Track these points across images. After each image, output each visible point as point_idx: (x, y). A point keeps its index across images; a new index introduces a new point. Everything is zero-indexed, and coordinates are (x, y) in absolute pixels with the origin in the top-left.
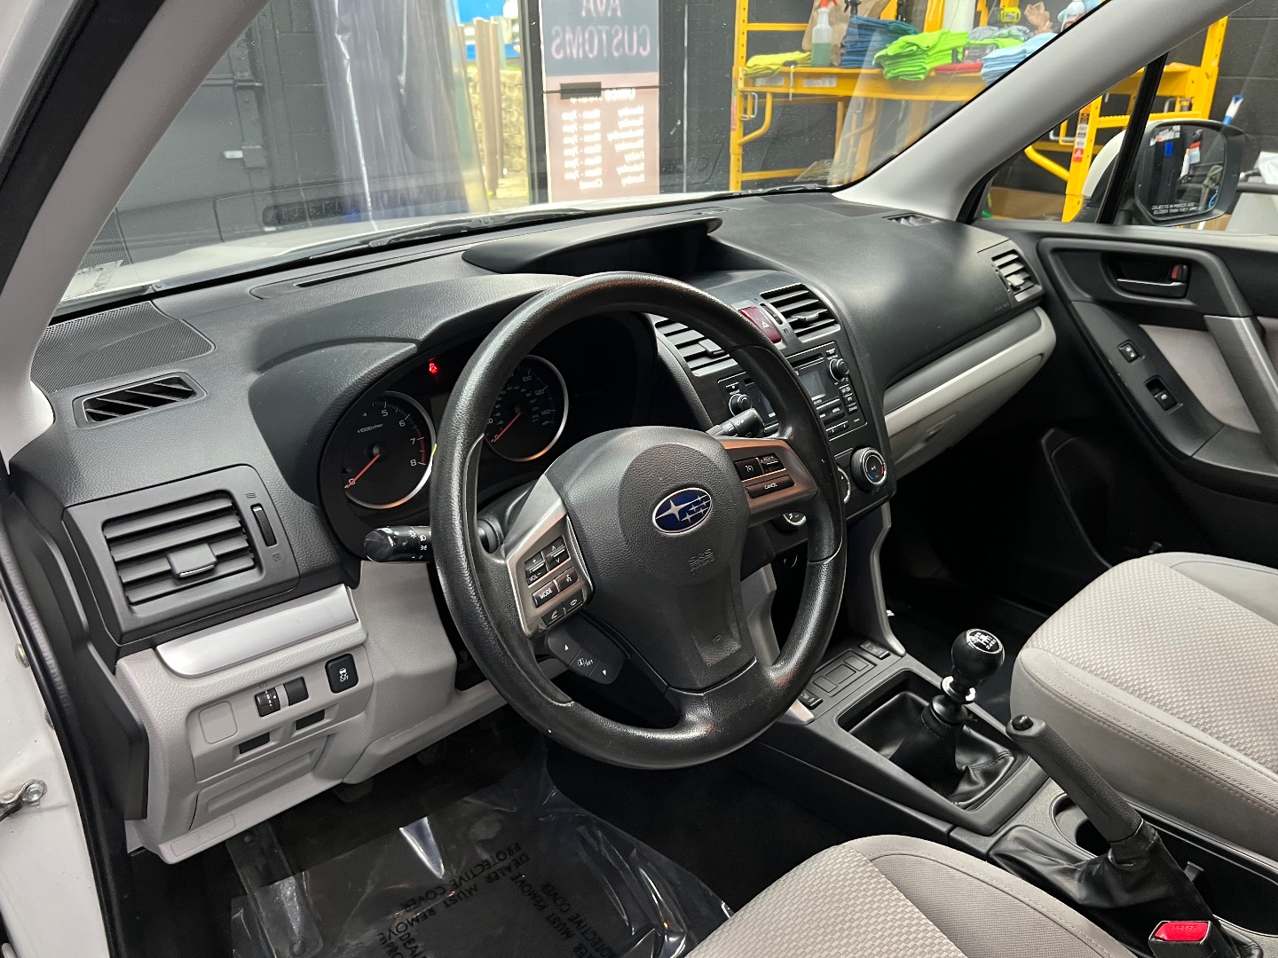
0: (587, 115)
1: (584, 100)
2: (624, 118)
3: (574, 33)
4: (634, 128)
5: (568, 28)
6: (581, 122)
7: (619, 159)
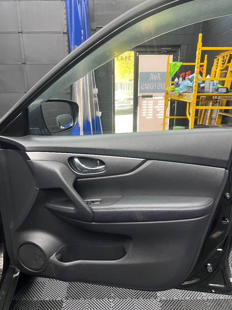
0: (149, 102)
1: (149, 99)
2: (160, 103)
3: (147, 84)
4: (162, 106)
5: (146, 83)
6: (147, 103)
7: (158, 112)
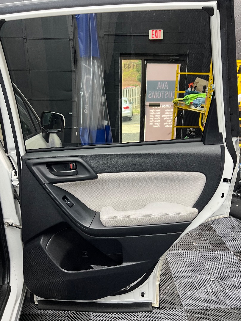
0: (156, 110)
1: (156, 107)
2: (167, 112)
3: (155, 93)
4: (170, 114)
7: (165, 121)
